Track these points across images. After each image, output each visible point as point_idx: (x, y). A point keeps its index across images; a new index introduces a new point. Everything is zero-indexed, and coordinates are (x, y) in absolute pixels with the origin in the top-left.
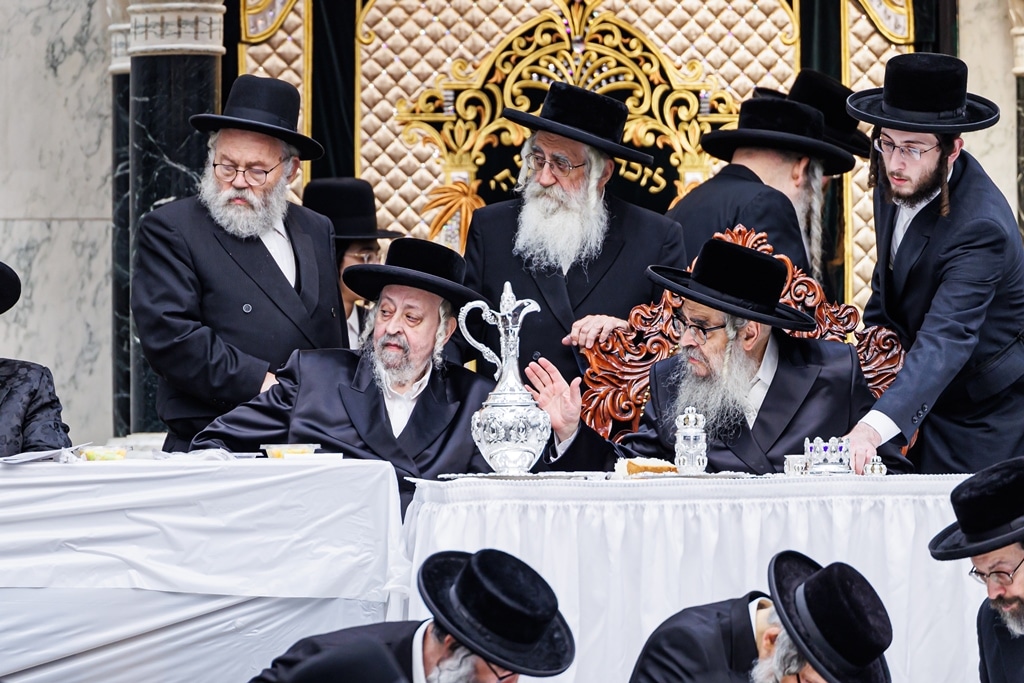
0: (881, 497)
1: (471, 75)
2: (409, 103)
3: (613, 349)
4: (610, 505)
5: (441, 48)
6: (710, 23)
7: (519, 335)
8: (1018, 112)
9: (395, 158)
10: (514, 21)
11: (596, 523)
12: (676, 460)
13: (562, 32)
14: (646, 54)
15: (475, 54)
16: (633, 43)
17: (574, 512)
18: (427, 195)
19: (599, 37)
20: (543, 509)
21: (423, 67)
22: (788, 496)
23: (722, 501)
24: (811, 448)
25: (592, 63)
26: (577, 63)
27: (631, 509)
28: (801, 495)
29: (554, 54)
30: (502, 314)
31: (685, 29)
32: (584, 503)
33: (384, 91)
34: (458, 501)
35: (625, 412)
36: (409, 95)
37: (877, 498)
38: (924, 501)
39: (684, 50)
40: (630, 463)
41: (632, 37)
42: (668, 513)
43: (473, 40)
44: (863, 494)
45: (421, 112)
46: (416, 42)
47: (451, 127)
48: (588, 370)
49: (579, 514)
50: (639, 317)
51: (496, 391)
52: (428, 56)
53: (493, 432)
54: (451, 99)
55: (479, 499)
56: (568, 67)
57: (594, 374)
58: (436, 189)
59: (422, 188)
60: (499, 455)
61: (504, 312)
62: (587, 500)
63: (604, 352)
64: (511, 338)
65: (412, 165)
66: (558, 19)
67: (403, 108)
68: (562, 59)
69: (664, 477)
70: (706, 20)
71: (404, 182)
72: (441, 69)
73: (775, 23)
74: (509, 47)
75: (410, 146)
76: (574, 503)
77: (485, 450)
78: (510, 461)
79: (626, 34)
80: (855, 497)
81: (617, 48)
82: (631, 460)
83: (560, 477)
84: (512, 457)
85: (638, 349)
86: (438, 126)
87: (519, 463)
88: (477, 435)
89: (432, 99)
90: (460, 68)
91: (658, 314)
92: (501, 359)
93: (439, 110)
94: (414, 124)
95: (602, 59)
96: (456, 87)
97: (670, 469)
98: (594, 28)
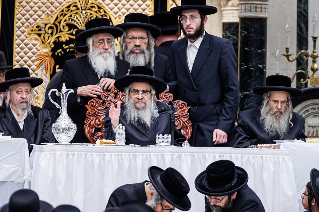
0: (181, 154)
1: (50, 19)
2: (31, 28)
3: (95, 105)
4: (95, 154)
5: (41, 11)
6: (126, 5)
7: (67, 100)
8: (223, 35)
9: (26, 45)
10: (64, 3)
11: (90, 159)
12: (116, 140)
13: (79, 6)
14: (105, 14)
15: (52, 13)
16: (101, 10)
17: (84, 156)
18: (35, 57)
19: (91, 8)
20: (74, 154)
21: (35, 16)
22: (151, 152)
23: (130, 153)
24: (159, 138)
25: (88, 16)
26: (84, 16)
27: (102, 155)
28: (155, 152)
29: (77, 13)
30: (62, 93)
31: (118, 6)
32: (87, 153)
33: (23, 24)
34: (47, 151)
35: (99, 125)
36: (31, 25)
37: (179, 154)
38: (194, 155)
39: (117, 13)
40: (101, 141)
41: (101, 8)
42: (113, 157)
43: (51, 8)
44: (175, 152)
45: (34, 30)
46: (33, 9)
47: (44, 35)
48: (87, 112)
49: (85, 156)
50: (104, 96)
51: (60, 117)
52: (37, 13)
53: (58, 130)
54: (44, 26)
55: (54, 151)
56: (81, 17)
57: (89, 113)
58: (38, 55)
59: (34, 54)
60: (60, 137)
61: (63, 92)
62: (88, 152)
63: (92, 106)
64: (65, 101)
65: (31, 47)
66: (78, 3)
67: (29, 29)
68: (79, 15)
69: (112, 145)
70: (124, 3)
71: (28, 52)
72: (41, 17)
73: (146, 5)
74: (62, 11)
75: (30, 41)
76: (84, 153)
77: (56, 136)
78: (63, 139)
79: (99, 7)
80: (172, 153)
81: (96, 12)
83: (79, 145)
84: (65, 138)
85: (103, 105)
86: (40, 35)
87: (66, 140)
88: (53, 131)
89: (38, 27)
90: (47, 17)
91: (110, 95)
92: (61, 107)
93: (40, 30)
94: (32, 34)
95: (91, 15)
96: (46, 23)
97: (113, 143)
98: (89, 5)
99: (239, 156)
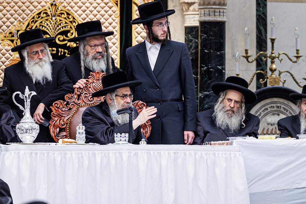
0: (137, 151)
1: (22, 26)
2: (4, 34)
3: (60, 107)
4: (56, 152)
5: (14, 18)
6: (93, 11)
7: (30, 102)
8: (185, 38)
10: (35, 10)
11: (52, 158)
12: (76, 139)
13: (49, 13)
14: (74, 20)
15: (23, 20)
16: (70, 17)
17: (46, 154)
18: (9, 62)
19: (60, 15)
20: (37, 153)
21: (8, 23)
22: (109, 150)
23: (90, 152)
24: (116, 136)
25: (58, 23)
26: (53, 23)
27: (63, 154)
28: (113, 150)
29: (47, 20)
30: (25, 96)
31: (86, 13)
32: (49, 152)
34: (12, 151)
35: (63, 125)
36: (4, 32)
37: (136, 151)
38: (150, 152)
39: (85, 19)
40: (63, 140)
41: (70, 15)
42: (74, 155)
43: (23, 16)
44: (132, 150)
45: (7, 37)
46: (6, 16)
47: (16, 41)
48: (52, 113)
49: (47, 155)
50: (67, 97)
51: (23, 118)
52: (10, 20)
53: (22, 130)
54: (16, 33)
55: (18, 150)
56: (51, 24)
57: (54, 114)
58: (11, 59)
59: (7, 59)
60: (24, 137)
61: (26, 95)
62: (50, 151)
63: (57, 108)
64: (28, 103)
65: (4, 53)
66: (48, 10)
67: (2, 36)
68: (49, 21)
69: (73, 144)
70: (92, 10)
71: (2, 58)
72: (13, 24)
73: (112, 11)
74: (33, 18)
75: (4, 47)
76: (46, 152)
77: (20, 136)
78: (27, 139)
79: (68, 14)
80: (129, 151)
81: (65, 18)
82: (63, 139)
83: (42, 144)
84: (28, 138)
85: (67, 107)
86: (12, 41)
87: (30, 140)
88: (18, 131)
89: (11, 33)
90: (19, 24)
91: (73, 96)
92: (25, 109)
93: (13, 36)
94: (5, 40)
95: (61, 22)
96: (18, 30)
97: (75, 142)
98: (58, 12)
99: (193, 152)
